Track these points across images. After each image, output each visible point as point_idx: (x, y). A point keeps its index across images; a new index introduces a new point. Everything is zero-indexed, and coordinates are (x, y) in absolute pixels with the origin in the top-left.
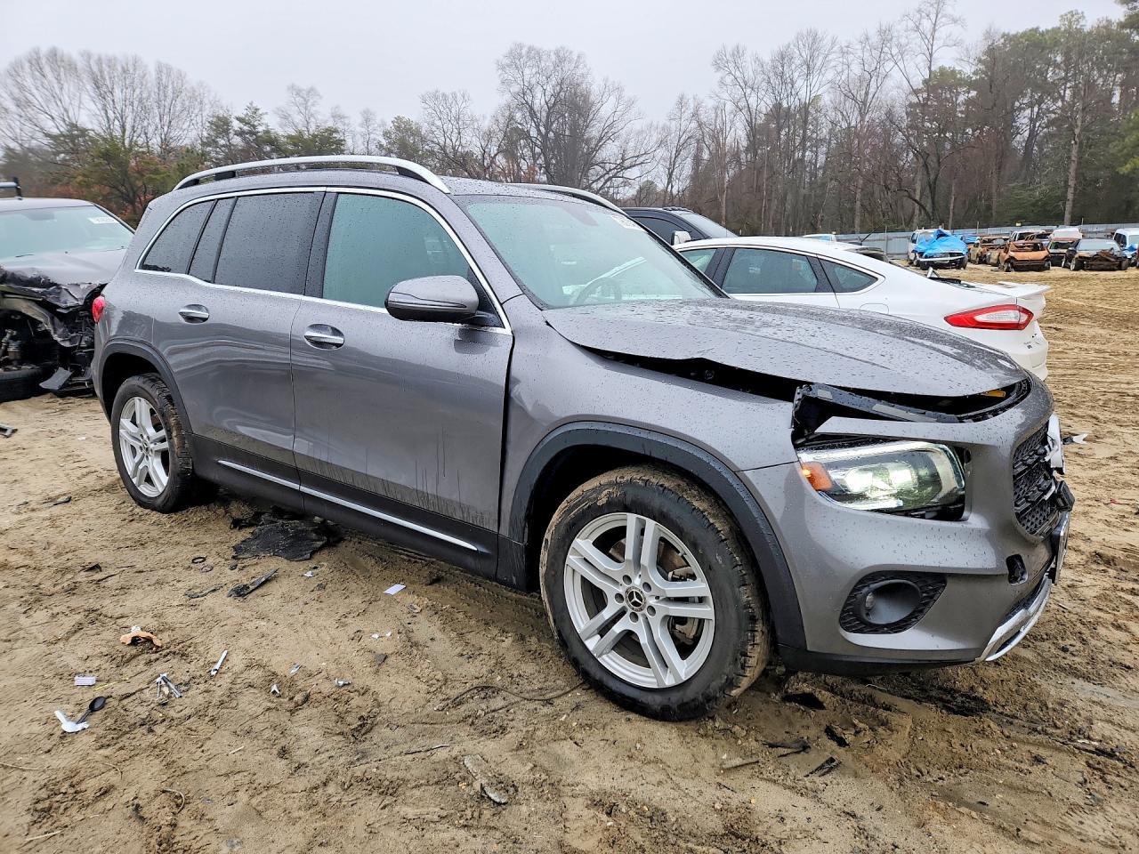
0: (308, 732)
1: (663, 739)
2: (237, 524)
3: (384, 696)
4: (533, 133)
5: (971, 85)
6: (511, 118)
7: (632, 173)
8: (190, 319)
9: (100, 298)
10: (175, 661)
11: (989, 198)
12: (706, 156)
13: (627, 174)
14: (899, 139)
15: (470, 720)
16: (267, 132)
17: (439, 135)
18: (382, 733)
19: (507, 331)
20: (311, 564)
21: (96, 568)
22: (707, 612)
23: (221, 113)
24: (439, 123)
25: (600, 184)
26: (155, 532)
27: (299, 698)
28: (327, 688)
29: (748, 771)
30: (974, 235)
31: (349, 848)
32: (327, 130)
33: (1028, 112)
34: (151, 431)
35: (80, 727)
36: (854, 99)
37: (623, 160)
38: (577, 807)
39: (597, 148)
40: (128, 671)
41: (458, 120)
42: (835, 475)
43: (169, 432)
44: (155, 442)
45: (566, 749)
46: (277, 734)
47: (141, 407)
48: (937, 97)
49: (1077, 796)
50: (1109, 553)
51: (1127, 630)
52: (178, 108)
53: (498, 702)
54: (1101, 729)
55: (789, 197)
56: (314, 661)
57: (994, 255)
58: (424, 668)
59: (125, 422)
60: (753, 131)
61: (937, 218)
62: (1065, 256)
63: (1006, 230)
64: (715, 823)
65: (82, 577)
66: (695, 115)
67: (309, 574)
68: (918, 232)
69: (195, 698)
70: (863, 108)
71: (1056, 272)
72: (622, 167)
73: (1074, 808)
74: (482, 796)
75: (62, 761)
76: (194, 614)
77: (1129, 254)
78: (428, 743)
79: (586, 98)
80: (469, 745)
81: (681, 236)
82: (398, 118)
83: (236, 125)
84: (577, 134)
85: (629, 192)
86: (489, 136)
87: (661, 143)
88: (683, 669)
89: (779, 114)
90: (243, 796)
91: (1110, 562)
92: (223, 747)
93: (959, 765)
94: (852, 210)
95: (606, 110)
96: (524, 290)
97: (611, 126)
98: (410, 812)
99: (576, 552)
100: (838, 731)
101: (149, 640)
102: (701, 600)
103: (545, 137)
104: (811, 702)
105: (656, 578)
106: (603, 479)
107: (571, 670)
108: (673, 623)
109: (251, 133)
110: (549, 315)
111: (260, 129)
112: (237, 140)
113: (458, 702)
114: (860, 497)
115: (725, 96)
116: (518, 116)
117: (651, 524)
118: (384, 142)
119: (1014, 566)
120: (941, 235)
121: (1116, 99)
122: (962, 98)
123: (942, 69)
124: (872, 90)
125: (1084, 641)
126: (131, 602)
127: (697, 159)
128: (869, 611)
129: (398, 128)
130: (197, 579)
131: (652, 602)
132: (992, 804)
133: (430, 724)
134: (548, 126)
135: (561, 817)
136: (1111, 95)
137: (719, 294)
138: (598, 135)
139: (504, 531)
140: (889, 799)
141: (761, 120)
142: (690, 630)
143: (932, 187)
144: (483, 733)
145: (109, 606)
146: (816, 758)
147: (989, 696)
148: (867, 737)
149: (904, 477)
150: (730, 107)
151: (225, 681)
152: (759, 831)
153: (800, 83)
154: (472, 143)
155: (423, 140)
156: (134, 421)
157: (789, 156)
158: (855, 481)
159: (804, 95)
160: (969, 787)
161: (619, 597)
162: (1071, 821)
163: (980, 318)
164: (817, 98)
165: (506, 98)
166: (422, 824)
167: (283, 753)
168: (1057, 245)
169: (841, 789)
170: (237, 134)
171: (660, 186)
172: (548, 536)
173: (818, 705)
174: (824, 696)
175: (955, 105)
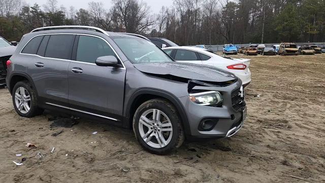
0: (79, 162)
1: (162, 159)
2: (50, 120)
3: (96, 154)
4: (122, 15)
5: (238, 7)
6: (115, 10)
7: (150, 27)
8: (38, 66)
9: (9, 61)
10: (41, 150)
11: (243, 36)
12: (170, 23)
13: (148, 27)
14: (220, 20)
15: (118, 158)
16: (41, 12)
17: (94, 14)
18: (96, 162)
19: (125, 68)
20: (72, 128)
21: (14, 131)
22: (171, 129)
23: (26, 6)
24: (93, 11)
25: (141, 30)
26: (27, 122)
27: (75, 156)
28: (82, 153)
29: (180, 163)
30: (239, 46)
31: (93, 182)
32: (59, 12)
33: (252, 14)
34: (25, 96)
35: (20, 164)
36: (208, 9)
37: (147, 23)
38: (143, 172)
39: (140, 20)
40: (29, 153)
41: (99, 10)
42: (197, 98)
43: (31, 96)
44: (26, 99)
45: (140, 162)
46: (71, 163)
47: (22, 89)
48: (229, 9)
49: (246, 164)
50: (261, 120)
51: (262, 134)
52: (13, 4)
53: (124, 154)
54: (253, 152)
55: (192, 35)
56: (77, 148)
57: (244, 51)
58: (105, 148)
59: (17, 94)
60: (182, 17)
61: (230, 41)
62: (261, 52)
63: (247, 45)
64: (173, 172)
65: (10, 133)
66: (167, 12)
67: (72, 130)
68: (225, 45)
69: (48, 157)
70: (211, 12)
71: (259, 56)
72: (147, 25)
73: (245, 166)
74: (122, 171)
75: (18, 171)
76: (43, 140)
77: (276, 51)
78: (108, 163)
79: (136, 5)
80: (118, 162)
81: (164, 45)
82: (81, 9)
83: (31, 9)
84: (134, 16)
85: (149, 32)
86: (108, 15)
87: (158, 19)
88: (166, 143)
89: (189, 12)
90: (66, 175)
91: (261, 122)
92: (59, 166)
93: (223, 160)
94: (209, 39)
95: (142, 9)
96: (128, 59)
97: (143, 14)
98: (106, 175)
99: (141, 119)
100: (199, 155)
101: (33, 146)
102: (170, 127)
103: (125, 16)
104: (194, 150)
105: (160, 123)
106: (148, 102)
107: (140, 147)
108: (164, 133)
109: (36, 12)
110: (135, 65)
111: (38, 11)
112: (31, 14)
113: (114, 154)
114: (202, 103)
115: (175, 7)
116: (117, 10)
117: (158, 111)
118: (77, 16)
119: (232, 117)
120: (231, 46)
121: (273, 11)
122: (235, 10)
123: (230, 2)
124: (213, 7)
125: (252, 137)
126: (25, 138)
127: (168, 24)
128: (204, 126)
129: (81, 12)
130: (42, 133)
131: (159, 129)
132: (229, 166)
133: (107, 159)
134: (126, 13)
135: (140, 174)
136: (272, 10)
137: (173, 61)
138: (140, 16)
139: (124, 116)
140: (209, 167)
141: (184, 14)
142: (167, 134)
143: (229, 33)
144: (121, 160)
145: (19, 139)
146: (194, 160)
147: (231, 148)
148: (205, 155)
149: (211, 99)
150: (176, 10)
151: (56, 154)
152: (182, 173)
153: (194, 4)
154: (103, 17)
155: (89, 15)
156: (19, 93)
157: (192, 23)
158: (200, 99)
159: (195, 7)
160: (225, 163)
161: (152, 128)
162: (244, 168)
163: (235, 67)
164: (199, 8)
165: (113, 5)
166: (109, 177)
167: (74, 166)
168: (259, 49)
169: (199, 165)
170: (31, 12)
171: (158, 31)
172: (135, 116)
173: (196, 151)
174: (197, 149)
175: (234, 12)
